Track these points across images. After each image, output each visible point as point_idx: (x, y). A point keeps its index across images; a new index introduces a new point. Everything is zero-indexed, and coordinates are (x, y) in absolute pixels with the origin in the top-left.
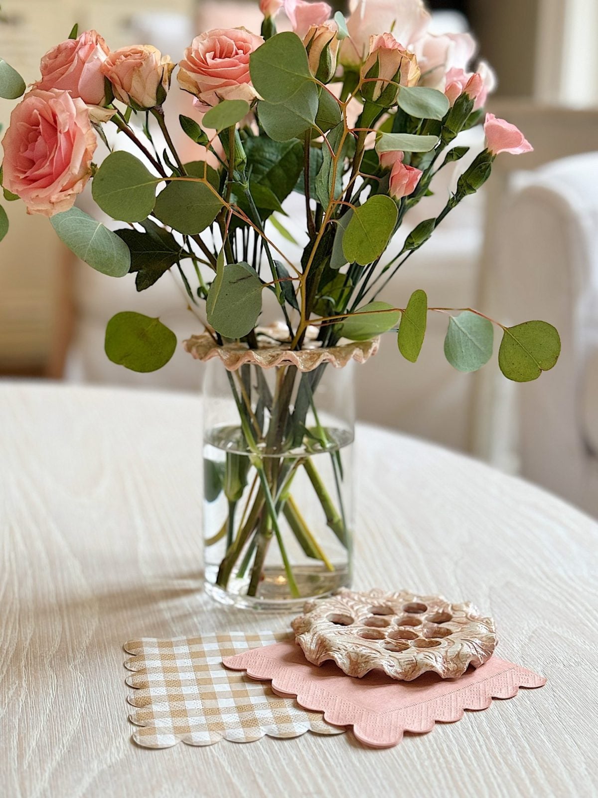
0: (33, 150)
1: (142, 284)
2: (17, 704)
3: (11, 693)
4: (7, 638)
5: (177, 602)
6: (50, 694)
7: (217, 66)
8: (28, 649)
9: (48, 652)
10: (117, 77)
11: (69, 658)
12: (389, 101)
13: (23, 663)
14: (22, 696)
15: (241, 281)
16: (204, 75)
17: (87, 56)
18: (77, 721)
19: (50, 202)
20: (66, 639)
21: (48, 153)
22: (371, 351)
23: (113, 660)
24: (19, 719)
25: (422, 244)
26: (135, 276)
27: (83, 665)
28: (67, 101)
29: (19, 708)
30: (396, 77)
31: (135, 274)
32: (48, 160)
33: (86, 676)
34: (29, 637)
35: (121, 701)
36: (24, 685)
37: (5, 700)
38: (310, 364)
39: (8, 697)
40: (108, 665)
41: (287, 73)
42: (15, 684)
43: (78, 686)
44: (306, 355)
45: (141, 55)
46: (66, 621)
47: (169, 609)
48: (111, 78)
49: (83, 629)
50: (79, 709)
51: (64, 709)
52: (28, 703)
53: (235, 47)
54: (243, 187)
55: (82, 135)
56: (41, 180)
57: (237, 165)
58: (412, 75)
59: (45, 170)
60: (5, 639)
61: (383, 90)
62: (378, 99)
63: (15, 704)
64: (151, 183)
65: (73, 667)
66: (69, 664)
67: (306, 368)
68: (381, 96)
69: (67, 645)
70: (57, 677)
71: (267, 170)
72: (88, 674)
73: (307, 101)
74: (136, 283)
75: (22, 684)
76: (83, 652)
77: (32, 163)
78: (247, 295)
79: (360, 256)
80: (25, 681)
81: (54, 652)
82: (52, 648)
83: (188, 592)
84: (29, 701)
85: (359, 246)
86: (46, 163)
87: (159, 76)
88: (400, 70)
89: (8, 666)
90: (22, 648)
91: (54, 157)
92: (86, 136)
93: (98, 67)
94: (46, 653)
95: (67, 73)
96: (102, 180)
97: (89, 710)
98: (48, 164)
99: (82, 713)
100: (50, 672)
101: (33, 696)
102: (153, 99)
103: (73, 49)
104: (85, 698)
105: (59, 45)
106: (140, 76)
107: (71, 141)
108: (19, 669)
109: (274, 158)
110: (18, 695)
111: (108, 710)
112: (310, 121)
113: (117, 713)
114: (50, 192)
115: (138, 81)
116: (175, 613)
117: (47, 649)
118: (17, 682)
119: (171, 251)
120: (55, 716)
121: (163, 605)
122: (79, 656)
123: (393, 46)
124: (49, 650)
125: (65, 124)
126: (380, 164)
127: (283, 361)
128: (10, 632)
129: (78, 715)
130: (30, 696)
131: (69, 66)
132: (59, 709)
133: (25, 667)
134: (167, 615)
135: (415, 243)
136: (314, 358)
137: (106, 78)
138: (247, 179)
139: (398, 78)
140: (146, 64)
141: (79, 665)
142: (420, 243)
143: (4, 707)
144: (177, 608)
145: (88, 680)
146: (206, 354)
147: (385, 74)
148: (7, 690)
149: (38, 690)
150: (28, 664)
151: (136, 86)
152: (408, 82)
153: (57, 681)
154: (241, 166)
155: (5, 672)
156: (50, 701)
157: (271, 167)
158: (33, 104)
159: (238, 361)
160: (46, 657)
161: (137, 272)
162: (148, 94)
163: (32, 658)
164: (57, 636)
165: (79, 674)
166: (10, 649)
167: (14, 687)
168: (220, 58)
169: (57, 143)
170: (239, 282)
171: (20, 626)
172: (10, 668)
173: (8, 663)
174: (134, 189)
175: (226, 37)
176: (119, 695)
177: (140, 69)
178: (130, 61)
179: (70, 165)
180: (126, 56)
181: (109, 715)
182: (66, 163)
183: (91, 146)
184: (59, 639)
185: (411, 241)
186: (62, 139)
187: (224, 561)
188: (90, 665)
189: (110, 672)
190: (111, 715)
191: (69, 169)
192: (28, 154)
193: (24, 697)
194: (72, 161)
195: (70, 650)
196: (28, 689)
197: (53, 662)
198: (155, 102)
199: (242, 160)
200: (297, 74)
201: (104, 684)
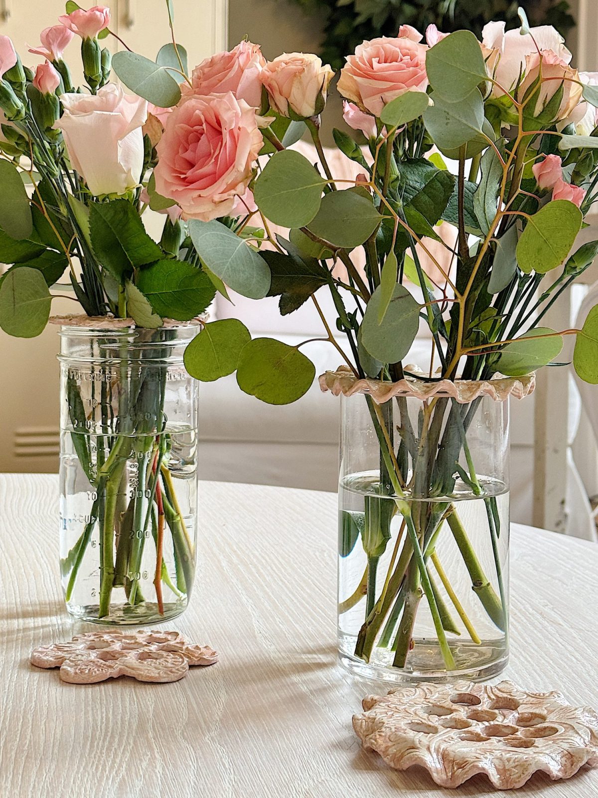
0: (194, 151)
1: (286, 308)
2: (154, 775)
3: (144, 764)
4: (126, 710)
5: (311, 676)
6: (190, 766)
7: (383, 70)
8: (153, 720)
9: (176, 724)
10: (276, 85)
11: (203, 729)
12: (551, 117)
13: (150, 735)
14: (158, 767)
15: (399, 300)
16: (367, 78)
17: (246, 63)
18: (229, 794)
19: (213, 201)
20: (194, 711)
21: (212, 151)
22: (529, 386)
23: (255, 732)
24: (161, 792)
25: (584, 269)
26: (279, 299)
27: (221, 737)
28: (231, 101)
29: (157, 780)
30: (558, 93)
31: (278, 297)
32: (212, 158)
33: (228, 747)
34: (151, 709)
35: (276, 774)
36: (157, 756)
37: (139, 773)
38: (469, 394)
39: (142, 768)
40: (250, 737)
41: (464, 72)
42: (147, 755)
43: (221, 758)
44: (463, 386)
45: (302, 62)
46: (189, 693)
47: (304, 682)
48: (270, 85)
49: (211, 701)
50: (229, 782)
51: (211, 781)
52: (167, 775)
53: (400, 54)
54: (397, 205)
55: (248, 134)
56: (202, 180)
57: (391, 181)
58: (575, 90)
59: (208, 168)
60: (124, 711)
61: (546, 105)
62: (539, 115)
63: (152, 776)
64: (317, 184)
65: (210, 739)
66: (205, 736)
67: (464, 399)
68: (543, 111)
69: (196, 717)
70: (193, 748)
71: (411, 197)
72: (229, 746)
73: (473, 111)
74: (280, 306)
75: (155, 756)
76: (217, 724)
77: (191, 165)
78: (405, 316)
79: (539, 264)
80: (158, 752)
81: (184, 724)
82: (181, 720)
83: (321, 666)
84: (168, 773)
85: (536, 254)
86: (210, 161)
87: (319, 83)
88: (563, 85)
89: (135, 737)
90: (146, 719)
91: (218, 155)
92: (251, 135)
93: (255, 76)
94: (175, 724)
95: (227, 78)
96: (266, 180)
97: (240, 783)
98: (213, 160)
99: (233, 785)
100: (184, 744)
101: (171, 767)
102: (312, 107)
103: (231, 58)
104: (232, 770)
105: (213, 57)
106: (301, 83)
107: (235, 141)
108: (148, 741)
109: (417, 185)
110: (153, 766)
111: (263, 783)
112: (477, 129)
113: (274, 785)
114: (213, 191)
115: (298, 88)
116: (312, 687)
117: (175, 721)
118: (149, 753)
119: (315, 275)
120: (202, 787)
121: (295, 678)
122: (214, 728)
123: (555, 62)
124: (177, 721)
125: (231, 122)
126: (537, 185)
127: (438, 392)
128: (128, 705)
129: (229, 788)
130: (168, 769)
131: (229, 72)
132: (205, 781)
133: (154, 739)
134: (304, 689)
135: (578, 268)
136: (473, 388)
137: (263, 86)
138: (401, 197)
139: (561, 92)
140: (308, 71)
141: (216, 736)
142: (583, 267)
143: (139, 779)
144: (313, 682)
145: (231, 752)
146: (351, 387)
147: (547, 90)
148: (139, 762)
149: (176, 762)
150: (157, 736)
151: (296, 95)
152: (570, 99)
153: (195, 752)
154: (395, 183)
155: (132, 744)
156: (193, 773)
157: (415, 194)
158: (193, 106)
159: (389, 391)
160: (176, 729)
161: (280, 296)
162: (307, 103)
163: (160, 730)
164: (183, 708)
165: (219, 746)
166: (132, 720)
167: (147, 758)
168: (385, 62)
169: (222, 142)
170: (397, 301)
171: (137, 698)
172: (137, 739)
173: (134, 734)
174: (299, 191)
175: (390, 45)
176: (272, 767)
177: (301, 76)
178: (292, 67)
179: (235, 162)
180: (286, 64)
181: (266, 788)
182: (230, 163)
183: (256, 145)
184: (185, 710)
185: (573, 265)
186: (227, 138)
187: (364, 627)
188: (229, 737)
189: (254, 744)
190: (268, 788)
191: (234, 167)
192: (188, 155)
193: (161, 769)
194: (236, 159)
195: (203, 724)
196: (164, 760)
197: (185, 734)
198: (313, 111)
199: (396, 177)
200: (472, 73)
201: (250, 756)
